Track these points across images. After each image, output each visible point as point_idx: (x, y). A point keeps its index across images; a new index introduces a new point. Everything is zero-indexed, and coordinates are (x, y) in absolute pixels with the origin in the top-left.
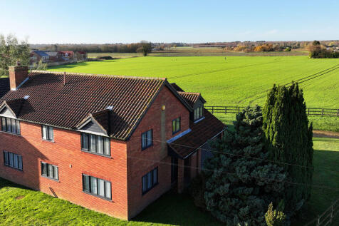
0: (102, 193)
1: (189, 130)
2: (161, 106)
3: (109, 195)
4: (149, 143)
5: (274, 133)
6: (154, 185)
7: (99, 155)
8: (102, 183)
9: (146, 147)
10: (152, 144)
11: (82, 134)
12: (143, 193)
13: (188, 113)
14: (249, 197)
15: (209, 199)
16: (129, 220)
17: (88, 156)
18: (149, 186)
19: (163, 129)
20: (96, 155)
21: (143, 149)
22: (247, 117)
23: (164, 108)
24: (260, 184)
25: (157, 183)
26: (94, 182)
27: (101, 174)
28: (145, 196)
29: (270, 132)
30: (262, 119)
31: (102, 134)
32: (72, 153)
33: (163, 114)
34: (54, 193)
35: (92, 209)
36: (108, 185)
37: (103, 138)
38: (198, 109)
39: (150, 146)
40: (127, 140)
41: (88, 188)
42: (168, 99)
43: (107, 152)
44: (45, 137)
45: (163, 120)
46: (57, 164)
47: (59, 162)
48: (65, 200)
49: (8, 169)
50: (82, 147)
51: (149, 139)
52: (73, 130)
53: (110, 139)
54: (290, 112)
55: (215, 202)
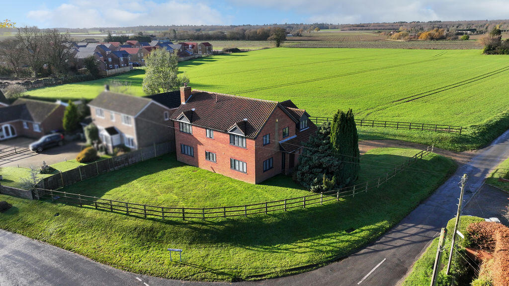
0: (241, 170)
1: (295, 136)
2: (275, 119)
3: (245, 171)
4: (268, 142)
5: (335, 139)
6: (270, 168)
7: (240, 147)
8: (241, 163)
9: (266, 144)
10: (269, 143)
11: (230, 134)
12: (264, 172)
13: (295, 124)
14: (320, 174)
15: (299, 175)
16: (256, 184)
17: (233, 148)
18: (268, 168)
19: (276, 134)
20: (238, 147)
21: (264, 145)
22: (322, 128)
23: (277, 121)
24: (324, 166)
25: (272, 167)
26: (237, 163)
27: (241, 158)
28: (265, 173)
29: (333, 138)
30: (330, 130)
31: (242, 135)
32: (224, 145)
33: (277, 125)
34: (213, 170)
35: (236, 179)
36: (245, 164)
37: (242, 137)
38: (304, 121)
39: (268, 144)
40: (255, 139)
41: (233, 166)
42: (280, 115)
43: (244, 146)
44: (208, 136)
45: (277, 129)
46: (215, 153)
47: (216, 151)
48: (220, 174)
49: (184, 155)
50: (230, 142)
51: (268, 139)
52: (226, 132)
53: (246, 138)
54: (344, 127)
55: (301, 176)
